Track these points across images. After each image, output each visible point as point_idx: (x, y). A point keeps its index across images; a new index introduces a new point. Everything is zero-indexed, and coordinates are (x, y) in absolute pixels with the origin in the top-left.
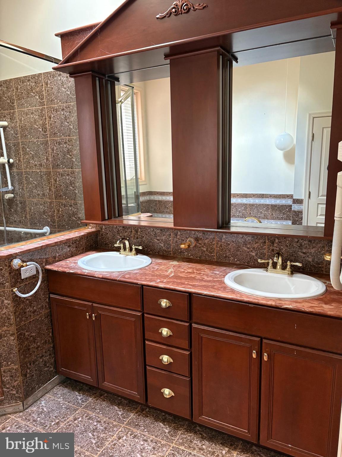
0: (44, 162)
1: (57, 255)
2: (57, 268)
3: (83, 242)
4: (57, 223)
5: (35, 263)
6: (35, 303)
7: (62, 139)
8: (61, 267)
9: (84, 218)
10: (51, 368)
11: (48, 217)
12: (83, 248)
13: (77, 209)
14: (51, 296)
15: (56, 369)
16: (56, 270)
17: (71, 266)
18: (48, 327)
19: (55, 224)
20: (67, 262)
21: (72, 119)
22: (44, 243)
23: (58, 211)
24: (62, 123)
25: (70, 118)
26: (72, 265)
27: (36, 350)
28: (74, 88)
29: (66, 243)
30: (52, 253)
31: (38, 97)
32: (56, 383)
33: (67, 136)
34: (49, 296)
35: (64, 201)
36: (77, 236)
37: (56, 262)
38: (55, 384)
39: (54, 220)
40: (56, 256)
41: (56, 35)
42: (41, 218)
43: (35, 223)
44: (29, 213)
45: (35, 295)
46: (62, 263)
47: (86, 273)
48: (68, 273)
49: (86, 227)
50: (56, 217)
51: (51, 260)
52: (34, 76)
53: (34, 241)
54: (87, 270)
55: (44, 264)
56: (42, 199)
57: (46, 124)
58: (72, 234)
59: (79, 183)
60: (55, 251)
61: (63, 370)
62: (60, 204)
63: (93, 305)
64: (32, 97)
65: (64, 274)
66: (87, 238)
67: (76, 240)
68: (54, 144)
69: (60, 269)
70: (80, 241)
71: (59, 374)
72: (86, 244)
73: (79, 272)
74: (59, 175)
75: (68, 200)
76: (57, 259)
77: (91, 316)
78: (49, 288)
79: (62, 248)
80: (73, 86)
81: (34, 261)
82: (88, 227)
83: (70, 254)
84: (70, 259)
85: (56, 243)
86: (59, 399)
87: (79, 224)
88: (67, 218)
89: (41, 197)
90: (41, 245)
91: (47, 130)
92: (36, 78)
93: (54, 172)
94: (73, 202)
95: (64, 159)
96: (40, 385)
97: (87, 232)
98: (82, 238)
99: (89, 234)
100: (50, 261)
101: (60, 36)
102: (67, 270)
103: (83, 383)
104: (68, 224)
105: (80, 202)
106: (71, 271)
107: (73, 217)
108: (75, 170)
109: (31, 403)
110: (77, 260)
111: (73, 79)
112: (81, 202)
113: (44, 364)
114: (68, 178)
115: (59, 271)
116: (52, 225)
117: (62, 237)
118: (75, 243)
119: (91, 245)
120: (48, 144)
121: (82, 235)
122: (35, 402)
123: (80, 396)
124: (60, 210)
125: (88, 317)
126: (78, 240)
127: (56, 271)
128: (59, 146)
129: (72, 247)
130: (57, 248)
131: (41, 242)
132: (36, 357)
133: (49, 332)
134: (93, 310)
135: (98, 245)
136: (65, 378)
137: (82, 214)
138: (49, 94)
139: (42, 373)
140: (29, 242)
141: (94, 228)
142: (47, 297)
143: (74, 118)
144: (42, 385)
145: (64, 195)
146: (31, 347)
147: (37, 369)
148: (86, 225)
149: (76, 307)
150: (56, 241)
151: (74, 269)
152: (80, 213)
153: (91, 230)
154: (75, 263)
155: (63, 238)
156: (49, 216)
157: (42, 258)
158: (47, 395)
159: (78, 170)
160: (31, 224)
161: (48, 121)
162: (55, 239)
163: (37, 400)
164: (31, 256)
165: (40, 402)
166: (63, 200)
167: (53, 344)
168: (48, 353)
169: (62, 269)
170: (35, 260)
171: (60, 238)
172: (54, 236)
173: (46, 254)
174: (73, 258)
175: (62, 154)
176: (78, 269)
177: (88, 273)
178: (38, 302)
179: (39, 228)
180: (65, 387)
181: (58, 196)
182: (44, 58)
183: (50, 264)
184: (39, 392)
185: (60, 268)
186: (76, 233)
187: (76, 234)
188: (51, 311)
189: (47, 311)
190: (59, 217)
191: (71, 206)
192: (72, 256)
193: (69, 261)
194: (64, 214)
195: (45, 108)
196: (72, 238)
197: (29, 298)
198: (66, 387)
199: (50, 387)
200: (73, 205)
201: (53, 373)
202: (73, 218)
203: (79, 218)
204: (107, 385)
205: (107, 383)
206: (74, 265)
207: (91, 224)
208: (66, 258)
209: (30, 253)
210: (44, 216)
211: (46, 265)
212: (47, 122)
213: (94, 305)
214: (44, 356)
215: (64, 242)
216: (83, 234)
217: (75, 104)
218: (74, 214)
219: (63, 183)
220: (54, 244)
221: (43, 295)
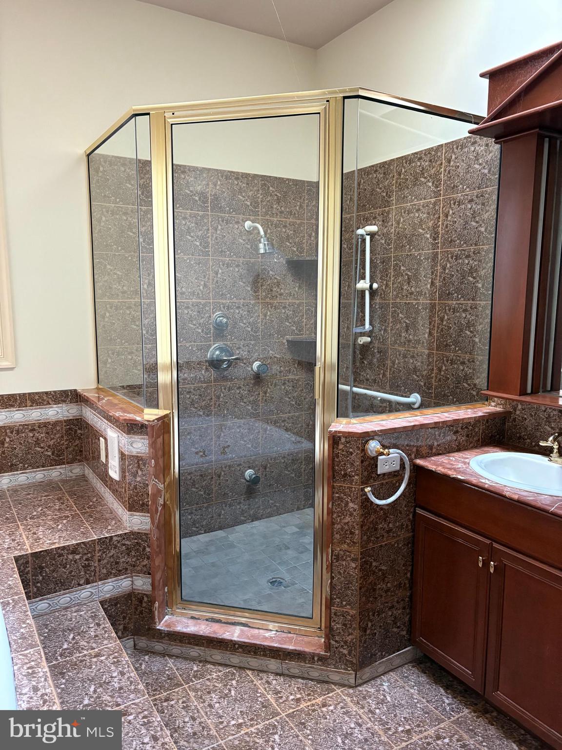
0: (427, 288)
1: (436, 444)
2: (435, 467)
3: (480, 429)
4: (435, 390)
5: (401, 452)
6: (392, 517)
7: (462, 250)
8: (441, 465)
9: (485, 386)
10: (402, 630)
11: (421, 378)
12: (479, 439)
13: (474, 369)
14: (418, 510)
15: (410, 635)
16: (434, 469)
17: (459, 468)
18: (406, 561)
19: (430, 391)
20: (451, 458)
21: (486, 216)
22: (416, 421)
23: (440, 370)
24: (466, 223)
25: (482, 214)
26: (460, 465)
27: (384, 594)
28: (497, 163)
29: (452, 426)
30: (428, 440)
31: (430, 184)
32: (407, 658)
33: (472, 245)
34: (415, 510)
35: (452, 354)
36: (471, 416)
37: (432, 456)
38: (406, 660)
39: (429, 384)
40: (433, 445)
41: (482, 75)
42: (408, 379)
43: (398, 386)
44: (390, 369)
45: (393, 504)
46: (443, 459)
47: (486, 486)
48: (454, 478)
49: (486, 403)
50: (433, 380)
51: (424, 450)
52: (428, 151)
53: (400, 416)
54: (489, 480)
55: (413, 456)
56: (414, 347)
57: (439, 227)
58: (462, 411)
59: (483, 326)
60: (433, 436)
61: (423, 641)
62: (445, 359)
63: (492, 545)
64: (422, 184)
65: (445, 478)
66: (487, 421)
67: (469, 423)
68: (448, 259)
69: (440, 470)
70: (474, 426)
71: (413, 646)
72: (483, 432)
73: (474, 480)
74: (449, 311)
75: (459, 353)
76: (434, 451)
77: (486, 564)
78: (415, 497)
79: (444, 433)
80: (495, 159)
81: (398, 448)
82: (490, 403)
83: (455, 446)
84: (455, 454)
85: (436, 423)
86: (411, 688)
87: (474, 396)
88: (453, 383)
89: (413, 345)
90: (412, 424)
91: (438, 237)
92: (432, 154)
93: (441, 305)
94: (467, 357)
95: (462, 283)
96: (384, 653)
97: (488, 411)
98: (478, 420)
99: (492, 416)
100: (423, 452)
101: (488, 76)
102: (453, 474)
103: (455, 677)
104: (453, 393)
105: (480, 358)
106: (459, 477)
107: (464, 382)
108: (479, 304)
109: (368, 679)
110: (467, 458)
111: (498, 146)
112: (482, 357)
113: (393, 621)
114: (464, 315)
115: (439, 472)
116: (426, 393)
117: (446, 414)
118: (466, 427)
119: (492, 435)
120: (438, 258)
121: (480, 416)
122: (374, 679)
123: (448, 698)
124: (442, 368)
125: (480, 565)
126: (472, 423)
127: (432, 471)
128: (456, 261)
129: (461, 434)
130: (437, 433)
131: (411, 418)
132: (382, 606)
133: (407, 570)
134: (492, 554)
135: (504, 438)
136: (422, 655)
137: (481, 380)
138: (451, 177)
139: (388, 635)
140: (392, 416)
141: (501, 406)
142: (411, 511)
143: (490, 213)
144: (387, 655)
145: (454, 345)
146: (377, 587)
147: (382, 624)
148: (487, 398)
149: (460, 541)
150: (436, 420)
151: (464, 473)
152: (478, 378)
153: (495, 408)
154: (465, 463)
155: (448, 417)
156: (423, 376)
157: (411, 446)
158: (391, 673)
159: (484, 303)
160: (391, 387)
161: (442, 221)
162: (434, 416)
163: (377, 677)
164: (396, 439)
165: (381, 681)
166: (450, 352)
167: (410, 592)
168: (402, 605)
169: (443, 470)
170: (400, 447)
171: (442, 417)
172: (432, 411)
173: (418, 440)
174: (460, 454)
175: (459, 275)
176: (472, 475)
177: (491, 486)
178: (397, 517)
179: (404, 395)
180: (422, 672)
181: (442, 346)
182: (456, 116)
183: (423, 457)
184: (381, 665)
185: (440, 467)
186: (468, 410)
187: (469, 413)
188: (413, 536)
189: (408, 535)
190: (440, 380)
191: (463, 363)
192: (459, 450)
193: (453, 457)
194: (448, 376)
195: (440, 200)
196: (463, 419)
197: (384, 507)
198: (424, 672)
199: (398, 662)
200: (467, 362)
201: (405, 640)
202: (465, 384)
203: (475, 385)
204: (501, 697)
205: (502, 695)
206: (464, 466)
207: (496, 399)
208: (449, 452)
209: (395, 434)
210: (414, 376)
211: (416, 458)
212: (440, 223)
213: (495, 545)
214: (395, 608)
215: (449, 424)
216: (480, 414)
217: (494, 190)
218: (466, 378)
219: (455, 323)
220: (433, 426)
221: (405, 507)
